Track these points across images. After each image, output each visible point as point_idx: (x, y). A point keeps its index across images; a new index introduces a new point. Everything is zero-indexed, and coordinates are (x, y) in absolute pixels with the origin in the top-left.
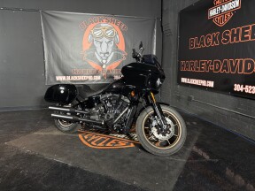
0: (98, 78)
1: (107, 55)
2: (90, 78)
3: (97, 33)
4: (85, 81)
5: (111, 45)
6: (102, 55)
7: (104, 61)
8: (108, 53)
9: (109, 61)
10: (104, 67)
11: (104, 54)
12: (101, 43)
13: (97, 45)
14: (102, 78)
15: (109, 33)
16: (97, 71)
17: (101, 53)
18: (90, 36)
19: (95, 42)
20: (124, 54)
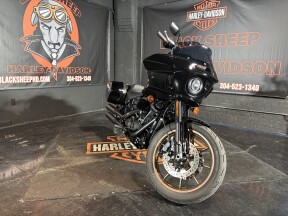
0: (47, 79)
1: (57, 47)
2: (36, 79)
4: (27, 84)
5: (62, 34)
6: (51, 46)
7: (54, 56)
8: (59, 44)
10: (54, 63)
12: (50, 28)
14: (52, 79)
15: (60, 16)
16: (45, 69)
17: (49, 43)
18: (34, 15)
19: (41, 26)
20: (78, 48)
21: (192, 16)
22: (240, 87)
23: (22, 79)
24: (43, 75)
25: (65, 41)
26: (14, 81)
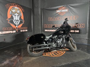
0: (15, 32)
1: (18, 21)
2: (11, 32)
3: (14, 11)
4: (9, 34)
6: (16, 21)
9: (18, 24)
11: (17, 21)
12: (15, 15)
13: (14, 16)
14: (16, 31)
15: (18, 11)
16: (14, 28)
17: (15, 20)
18: (11, 12)
19: (13, 15)
20: (23, 21)
21: (58, 11)
22: (73, 31)
23: (7, 32)
24: (14, 30)
25: (20, 19)
26: (5, 33)
